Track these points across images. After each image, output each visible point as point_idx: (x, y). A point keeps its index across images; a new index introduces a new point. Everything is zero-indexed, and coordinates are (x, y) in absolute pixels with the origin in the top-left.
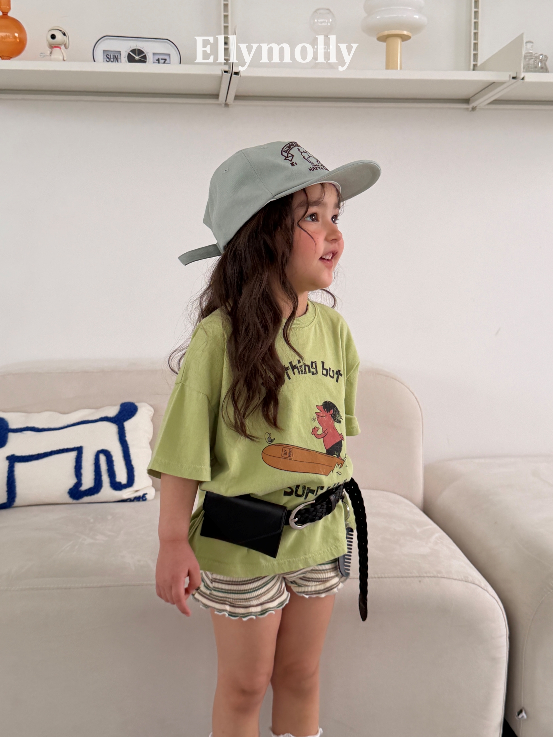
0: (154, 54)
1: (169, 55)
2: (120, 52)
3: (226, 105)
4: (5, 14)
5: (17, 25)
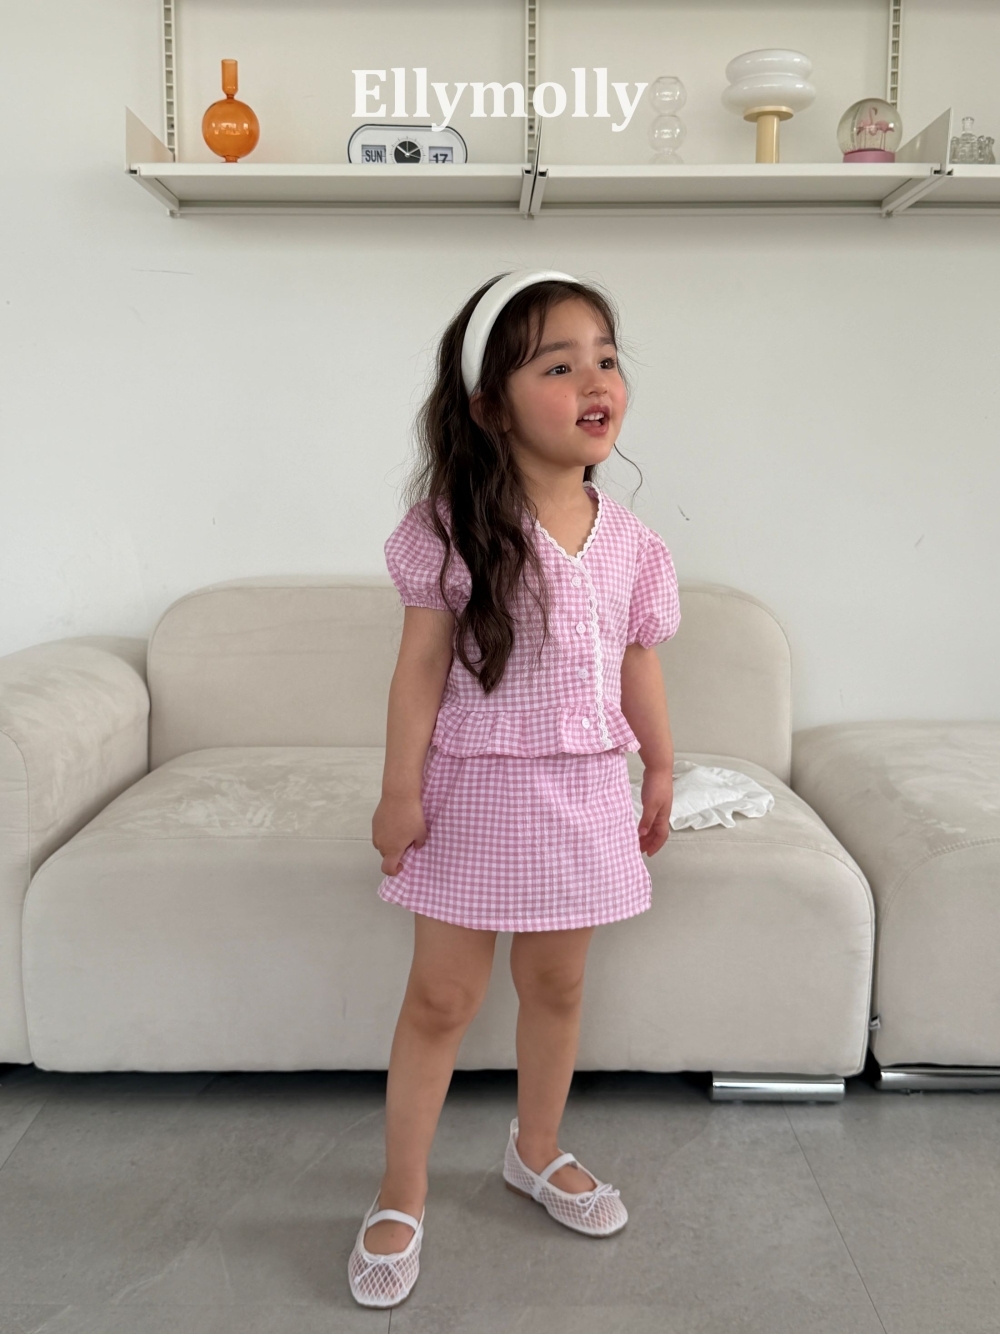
0: (431, 148)
1: (451, 149)
2: (384, 147)
3: (531, 216)
4: (230, 97)
5: (246, 112)
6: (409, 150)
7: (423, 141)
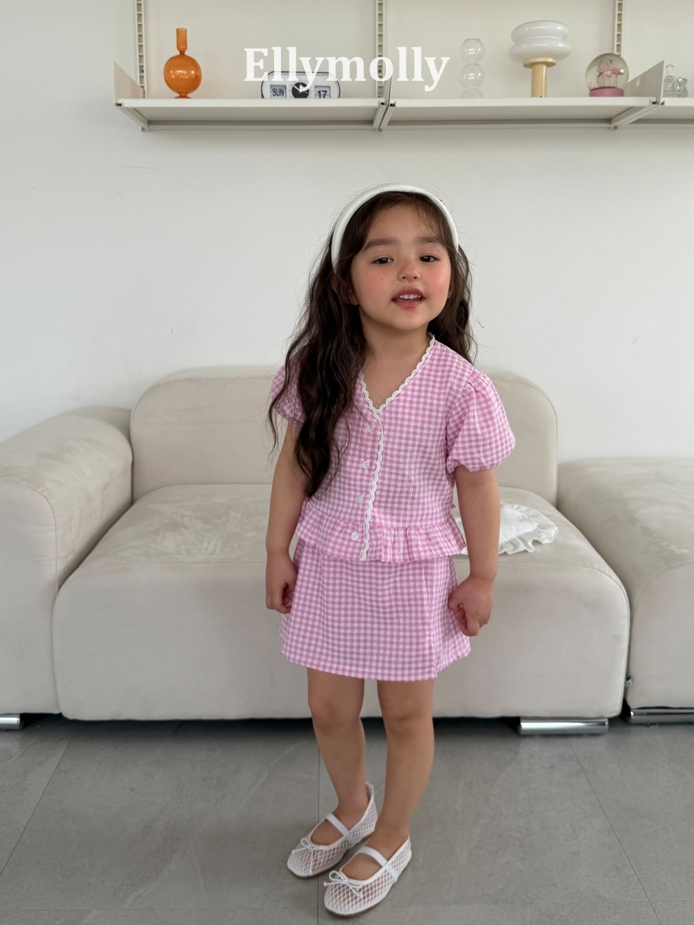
0: (316, 87)
1: (329, 87)
2: (285, 87)
3: (380, 130)
4: (182, 53)
5: (192, 63)
6: (302, 88)
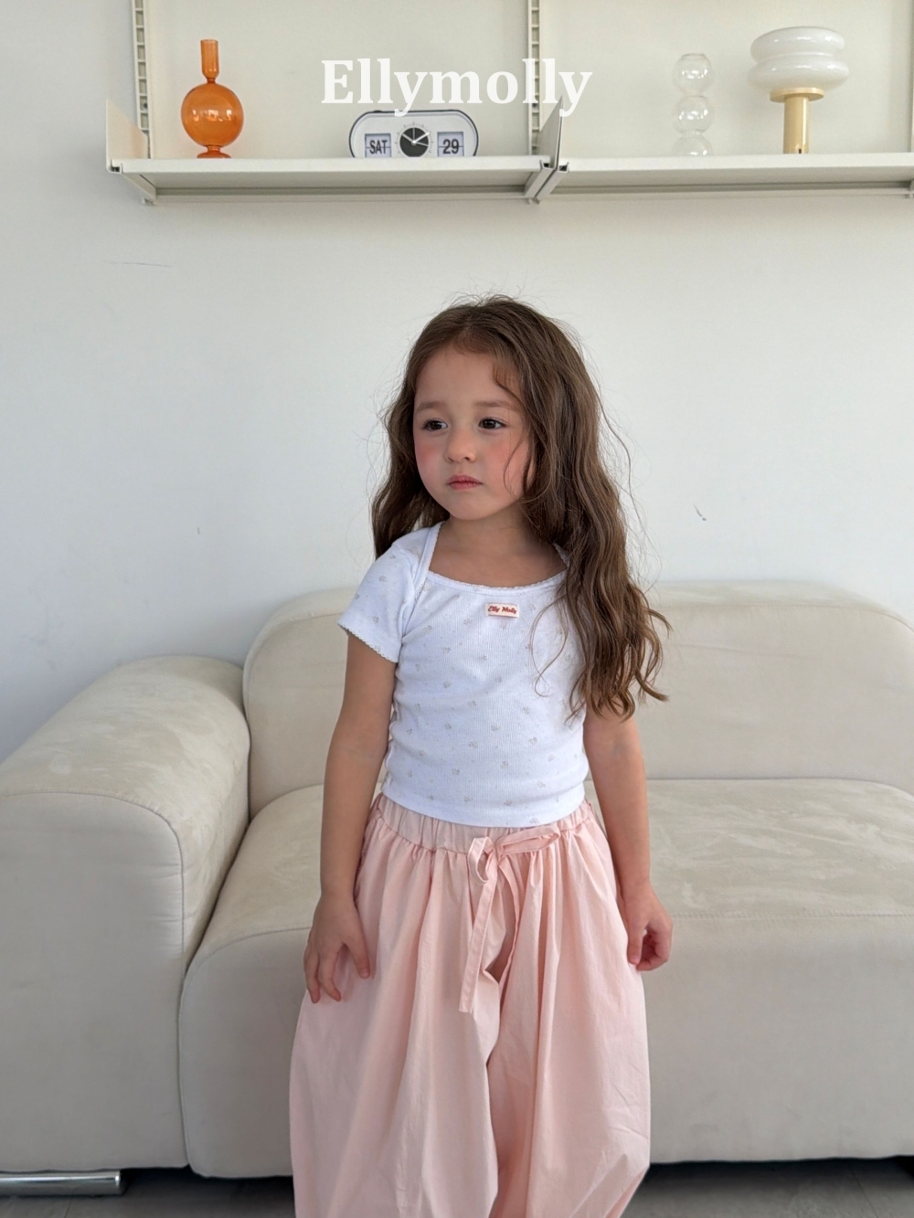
0: (439, 134)
1: (461, 134)
2: (388, 136)
3: (536, 201)
4: (211, 81)
5: (228, 97)
6: (416, 138)
7: (431, 127)
